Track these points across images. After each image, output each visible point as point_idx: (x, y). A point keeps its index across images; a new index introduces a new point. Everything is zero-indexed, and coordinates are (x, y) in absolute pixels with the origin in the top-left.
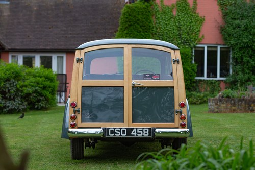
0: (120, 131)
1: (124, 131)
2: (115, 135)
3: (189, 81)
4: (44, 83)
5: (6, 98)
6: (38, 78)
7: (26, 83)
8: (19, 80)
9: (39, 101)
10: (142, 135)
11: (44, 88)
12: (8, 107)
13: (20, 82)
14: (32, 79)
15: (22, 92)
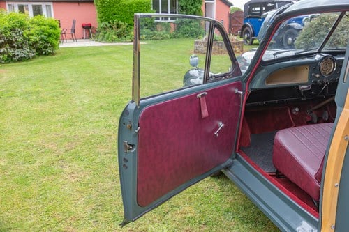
4: (48, 31)
5: (14, 47)
6: (43, 27)
7: (32, 32)
8: (24, 29)
9: (46, 47)
11: (50, 35)
12: (18, 55)
14: (38, 28)
15: (29, 40)
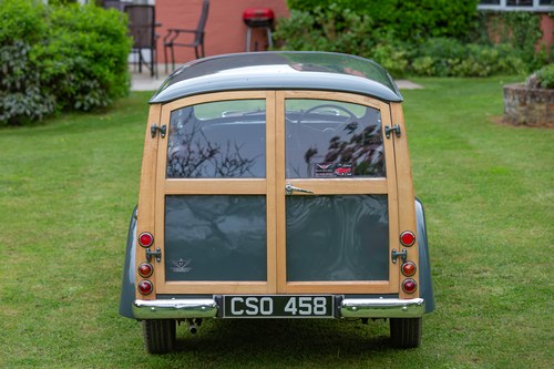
0: (258, 304)
1: (266, 303)
2: (245, 314)
3: (462, 17)
5: (3, 88)
7: (52, 48)
8: (33, 42)
9: (84, 91)
10: (309, 312)
11: (97, 58)
13: (36, 47)
